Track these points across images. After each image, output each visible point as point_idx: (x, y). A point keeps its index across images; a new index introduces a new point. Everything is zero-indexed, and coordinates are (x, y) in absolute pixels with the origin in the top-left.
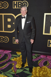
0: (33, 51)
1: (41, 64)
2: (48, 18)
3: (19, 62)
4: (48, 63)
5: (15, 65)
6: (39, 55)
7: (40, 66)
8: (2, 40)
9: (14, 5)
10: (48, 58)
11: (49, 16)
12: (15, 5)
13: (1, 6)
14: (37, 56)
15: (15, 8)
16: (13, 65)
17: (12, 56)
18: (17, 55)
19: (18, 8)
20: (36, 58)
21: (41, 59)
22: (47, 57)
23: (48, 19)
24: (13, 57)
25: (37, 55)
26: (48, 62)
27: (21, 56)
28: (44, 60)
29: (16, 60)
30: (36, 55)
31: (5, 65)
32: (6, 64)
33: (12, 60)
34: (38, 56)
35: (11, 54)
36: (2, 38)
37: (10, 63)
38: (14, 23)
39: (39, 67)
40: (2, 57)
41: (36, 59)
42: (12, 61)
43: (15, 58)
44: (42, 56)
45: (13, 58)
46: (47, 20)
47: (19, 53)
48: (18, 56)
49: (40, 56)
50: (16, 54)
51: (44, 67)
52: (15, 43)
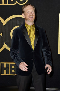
52: (5, 74)
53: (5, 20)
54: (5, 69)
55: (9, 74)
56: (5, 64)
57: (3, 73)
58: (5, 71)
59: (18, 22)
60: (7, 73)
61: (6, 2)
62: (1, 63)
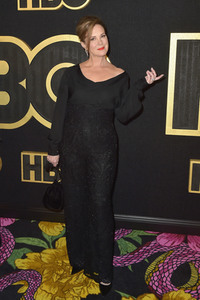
0: (118, 216)
1: (161, 280)
2: (190, 54)
3: (52, 272)
4: (194, 276)
5: (32, 291)
6: (150, 233)
7: (155, 292)
10: (192, 246)
11: (191, 48)
14: (140, 241)
15: (30, 7)
16: (22, 290)
17: (18, 246)
18: (44, 239)
19: (40, 8)
20: (137, 250)
21: (159, 254)
22: (186, 241)
23: (190, 59)
24: (21, 251)
25: (142, 233)
26: (192, 267)
27: (62, 242)
28: (177, 257)
29: (38, 265)
30: (135, 234)
33: (19, 263)
34: (147, 240)
35: (10, 236)
37: (6, 284)
38: (23, 83)
39: (152, 296)
41: (133, 253)
42: (18, 270)
43: (32, 256)
44: (163, 240)
45: (24, 257)
46: (184, 66)
47: (53, 230)
48: (45, 245)
49: (154, 238)
50: (39, 234)
51: (174, 294)
52: (32, 179)
53: (32, 47)
54: (32, 167)
55: (42, 181)
56: (32, 155)
57: (27, 176)
58: (32, 173)
59: (66, 54)
60: (38, 177)
61: (35, 4)
62: (22, 154)
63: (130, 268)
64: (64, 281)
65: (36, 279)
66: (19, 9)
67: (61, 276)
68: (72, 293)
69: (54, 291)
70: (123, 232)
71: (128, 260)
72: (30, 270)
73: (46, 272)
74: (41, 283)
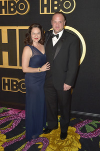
3: (54, 139)
5: (45, 148)
8: (15, 87)
9: (43, 6)
12: (45, 6)
13: (12, 10)
14: (96, 126)
15: (45, 13)
16: (40, 147)
19: (51, 13)
20: (95, 131)
25: (97, 122)
30: (94, 123)
31: (21, 148)
32: (23, 146)
36: (15, 83)
37: (33, 143)
40: (14, 127)
41: (93, 132)
63: (92, 139)
64: (60, 144)
65: (46, 142)
66: (41, 13)
67: (58, 141)
68: (63, 150)
69: (55, 148)
70: (88, 121)
71: (90, 135)
72: (44, 137)
73: (51, 139)
74: (49, 144)
